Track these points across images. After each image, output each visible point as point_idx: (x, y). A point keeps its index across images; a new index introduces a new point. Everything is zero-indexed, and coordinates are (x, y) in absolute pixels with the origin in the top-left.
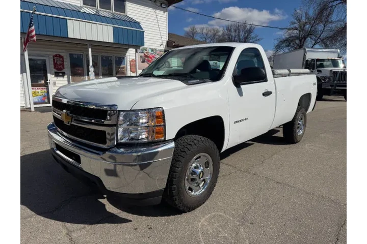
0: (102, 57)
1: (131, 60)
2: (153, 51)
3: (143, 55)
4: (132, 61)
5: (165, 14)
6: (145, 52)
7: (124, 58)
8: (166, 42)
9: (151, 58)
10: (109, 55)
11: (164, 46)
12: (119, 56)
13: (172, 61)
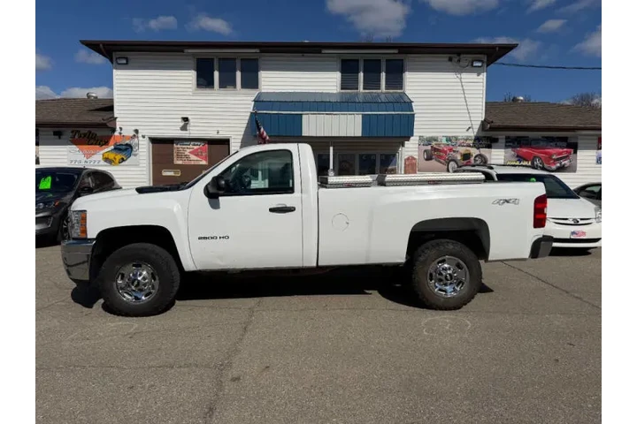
0: (361, 156)
1: (406, 157)
2: (450, 140)
3: (429, 148)
4: (408, 159)
5: (481, 76)
6: (434, 143)
7: (394, 155)
8: (479, 123)
9: (445, 152)
10: (369, 152)
11: (476, 130)
12: (387, 152)
13: (493, 153)
